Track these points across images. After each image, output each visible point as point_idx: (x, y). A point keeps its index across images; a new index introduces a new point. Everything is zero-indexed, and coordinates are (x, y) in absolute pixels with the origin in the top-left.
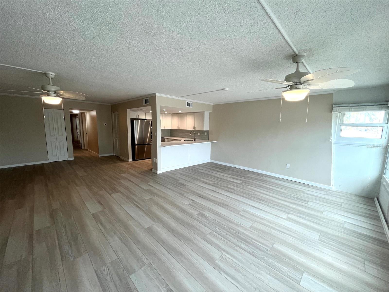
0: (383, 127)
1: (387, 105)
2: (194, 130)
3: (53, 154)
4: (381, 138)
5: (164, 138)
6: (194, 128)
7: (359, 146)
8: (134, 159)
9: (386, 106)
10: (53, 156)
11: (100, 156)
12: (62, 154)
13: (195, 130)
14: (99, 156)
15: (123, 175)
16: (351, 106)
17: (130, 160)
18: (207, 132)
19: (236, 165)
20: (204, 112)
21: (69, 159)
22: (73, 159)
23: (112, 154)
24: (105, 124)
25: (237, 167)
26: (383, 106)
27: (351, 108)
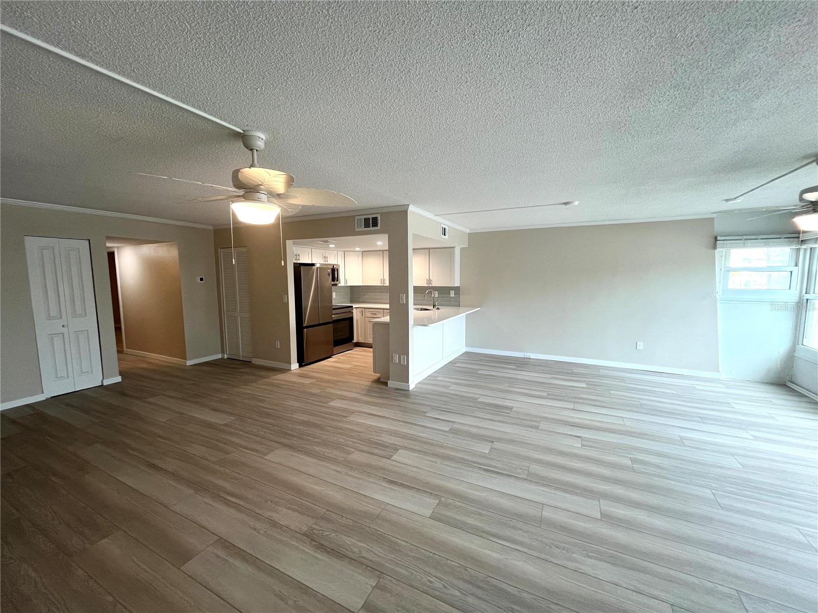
0: (791, 272)
1: (798, 237)
2: (427, 286)
3: (56, 373)
4: (790, 289)
5: (352, 307)
6: (429, 281)
7: (745, 302)
8: (302, 362)
9: (796, 239)
10: (57, 377)
11: (189, 363)
12: (84, 371)
13: (430, 286)
14: (188, 365)
15: (332, 404)
16: (746, 239)
17: (295, 366)
18: (457, 289)
19: (529, 354)
20: (454, 247)
21: (107, 382)
22: (119, 379)
23: (219, 356)
24: (201, 279)
25: (533, 356)
26: (792, 239)
27: (746, 242)
